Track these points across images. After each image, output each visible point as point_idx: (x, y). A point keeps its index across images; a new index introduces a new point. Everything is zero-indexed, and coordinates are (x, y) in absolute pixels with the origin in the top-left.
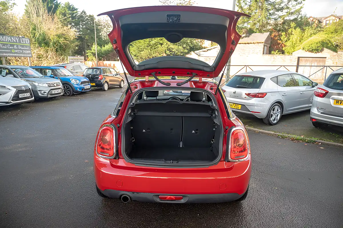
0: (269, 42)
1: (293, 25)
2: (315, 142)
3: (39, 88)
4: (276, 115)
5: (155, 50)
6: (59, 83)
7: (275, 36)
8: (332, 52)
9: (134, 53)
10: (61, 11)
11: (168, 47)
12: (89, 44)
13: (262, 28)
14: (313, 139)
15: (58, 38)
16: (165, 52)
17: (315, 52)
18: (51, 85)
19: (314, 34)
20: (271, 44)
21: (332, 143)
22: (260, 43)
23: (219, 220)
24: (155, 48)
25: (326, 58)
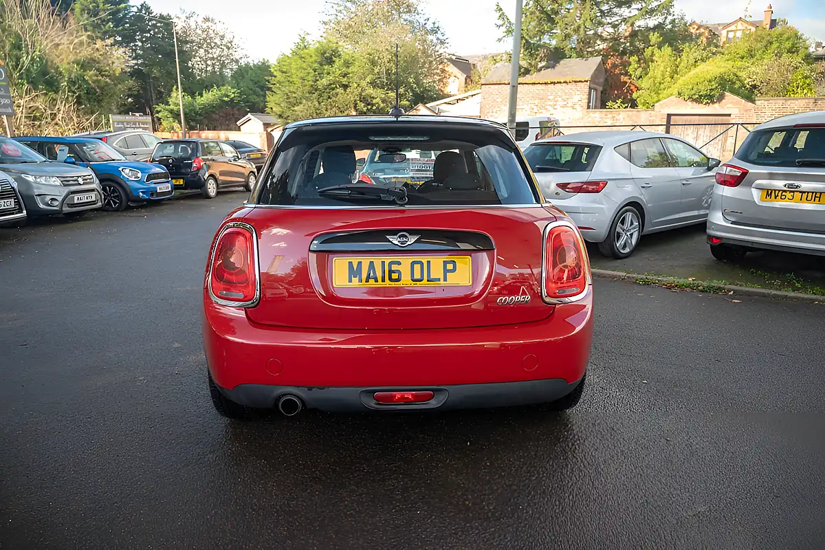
0: (602, 80)
1: (654, 38)
2: (720, 289)
3: (38, 188)
4: (628, 234)
5: (329, 100)
6: (91, 177)
7: (614, 66)
8: (743, 101)
9: (277, 109)
10: (86, 4)
11: (361, 95)
12: (162, 90)
13: (583, 47)
14: (715, 283)
15: (81, 68)
16: (355, 107)
17: (707, 103)
18: (69, 181)
19: (702, 60)
20: (604, 86)
21: (758, 289)
22: (580, 81)
23: (519, 453)
24: (329, 98)
25: (730, 115)
